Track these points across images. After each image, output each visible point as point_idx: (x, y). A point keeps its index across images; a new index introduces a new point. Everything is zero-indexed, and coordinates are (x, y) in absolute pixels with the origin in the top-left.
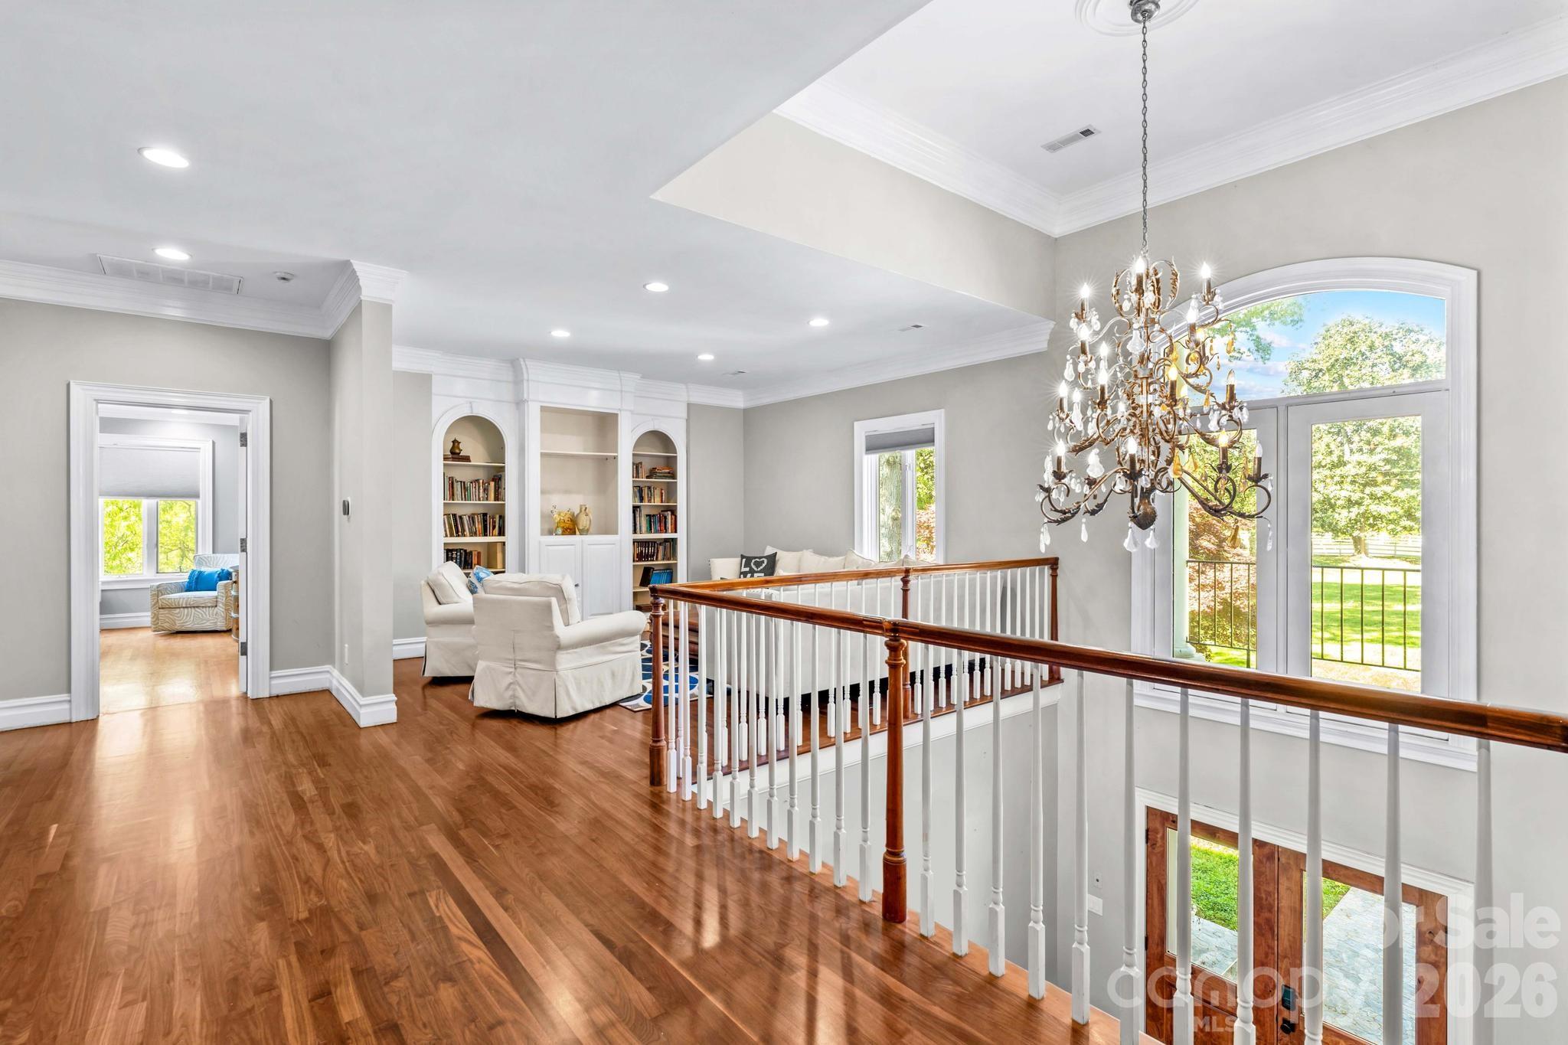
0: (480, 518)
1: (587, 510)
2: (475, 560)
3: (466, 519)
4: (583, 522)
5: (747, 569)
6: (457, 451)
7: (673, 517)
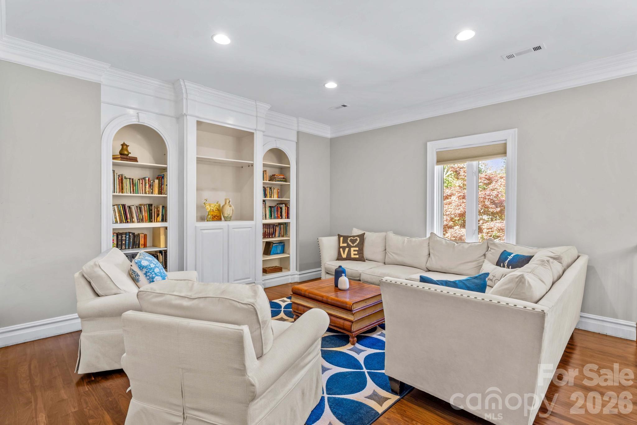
0: (147, 208)
1: (230, 203)
2: (142, 242)
3: (134, 210)
4: (228, 211)
5: (345, 245)
6: (126, 153)
7: (286, 208)
